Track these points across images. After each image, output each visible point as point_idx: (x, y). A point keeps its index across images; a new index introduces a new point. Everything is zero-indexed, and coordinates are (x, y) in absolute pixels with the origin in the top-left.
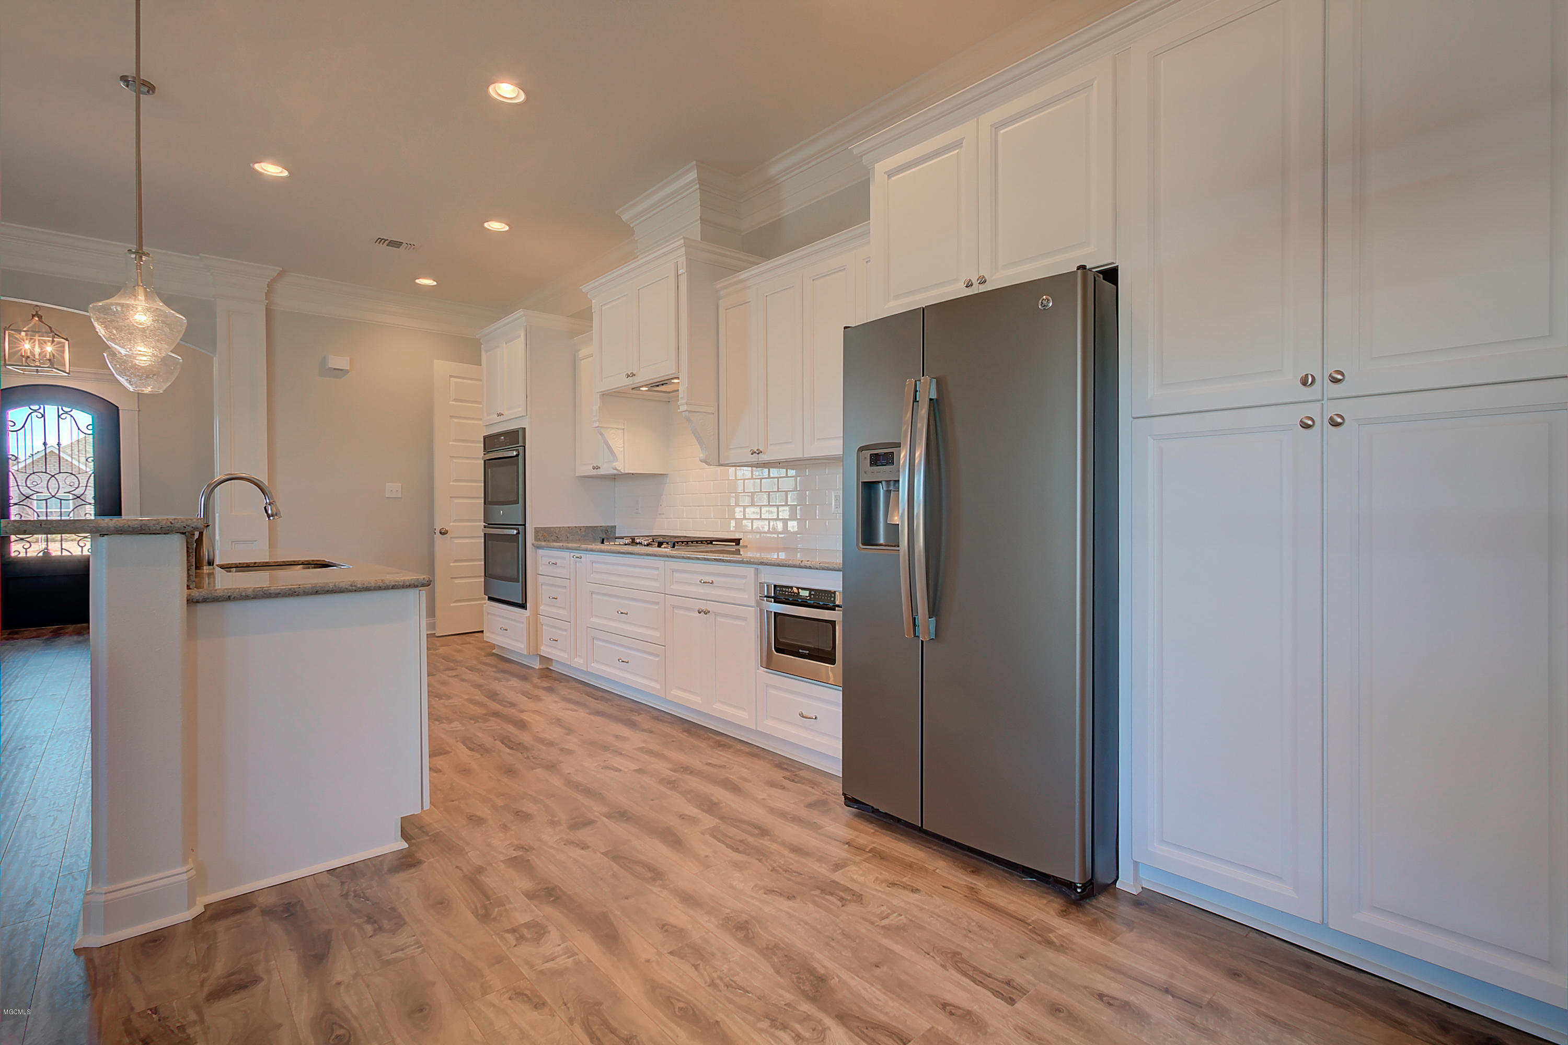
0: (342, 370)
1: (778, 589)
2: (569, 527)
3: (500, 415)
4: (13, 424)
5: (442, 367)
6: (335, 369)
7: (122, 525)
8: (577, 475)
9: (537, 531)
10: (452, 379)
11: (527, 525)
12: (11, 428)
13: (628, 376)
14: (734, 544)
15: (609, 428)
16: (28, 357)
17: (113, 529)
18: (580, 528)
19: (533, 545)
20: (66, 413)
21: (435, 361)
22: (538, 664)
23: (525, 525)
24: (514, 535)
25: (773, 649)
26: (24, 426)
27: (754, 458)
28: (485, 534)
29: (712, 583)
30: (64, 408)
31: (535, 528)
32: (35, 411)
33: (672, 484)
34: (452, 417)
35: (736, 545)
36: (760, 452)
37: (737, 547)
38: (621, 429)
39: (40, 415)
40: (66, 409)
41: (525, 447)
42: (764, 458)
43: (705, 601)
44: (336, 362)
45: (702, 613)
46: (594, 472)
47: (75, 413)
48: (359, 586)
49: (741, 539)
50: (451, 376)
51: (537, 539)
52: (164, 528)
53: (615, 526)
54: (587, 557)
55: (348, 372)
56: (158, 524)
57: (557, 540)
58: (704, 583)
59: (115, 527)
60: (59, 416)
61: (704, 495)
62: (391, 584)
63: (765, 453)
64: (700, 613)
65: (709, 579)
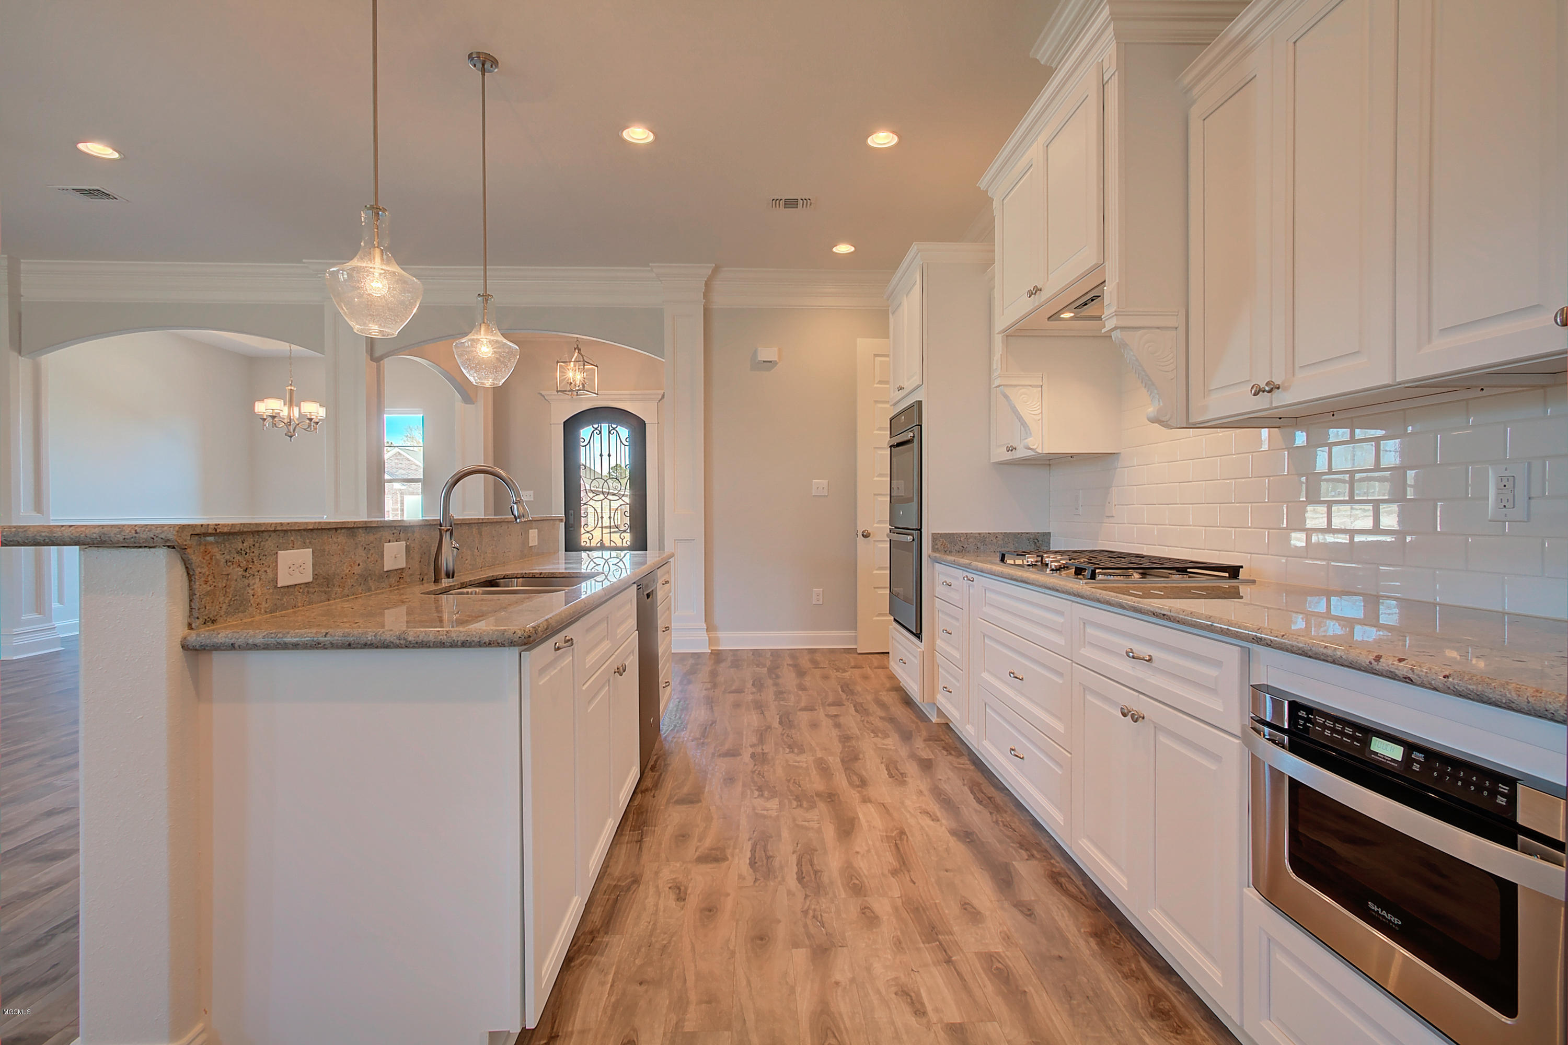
0: (771, 362)
1: (1302, 713)
2: (979, 534)
3: (901, 388)
4: (583, 440)
5: (865, 345)
6: (764, 362)
7: (78, 535)
8: (992, 461)
9: (935, 537)
10: (876, 358)
11: (923, 530)
12: (582, 444)
13: (1031, 294)
14: (1227, 575)
15: (1016, 386)
16: (571, 383)
17: (69, 539)
18: (996, 535)
19: (929, 556)
20: (614, 429)
21: (859, 340)
22: (936, 717)
23: (920, 530)
24: (908, 542)
25: (1287, 861)
26: (589, 442)
27: (1262, 403)
28: (890, 540)
29: (1150, 660)
30: (613, 426)
31: (933, 534)
32: (596, 429)
33: (1126, 469)
34: (876, 402)
35: (1230, 578)
36: (1273, 388)
37: (1234, 583)
38: (1037, 386)
39: (598, 433)
40: (614, 426)
41: (921, 426)
42: (1282, 399)
43: (1137, 694)
44: (767, 353)
45: (1129, 717)
46: (1009, 456)
47: (619, 429)
48: (410, 639)
49: (1242, 567)
50: (876, 355)
51: (935, 549)
52: (127, 539)
53: (1050, 533)
54: (981, 581)
55: (777, 364)
56: (120, 533)
57: (963, 551)
58: (1133, 657)
59: (70, 538)
60: (609, 432)
61: (1178, 484)
62: (459, 639)
63: (1286, 389)
64: (1124, 715)
65: (1143, 650)
